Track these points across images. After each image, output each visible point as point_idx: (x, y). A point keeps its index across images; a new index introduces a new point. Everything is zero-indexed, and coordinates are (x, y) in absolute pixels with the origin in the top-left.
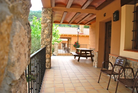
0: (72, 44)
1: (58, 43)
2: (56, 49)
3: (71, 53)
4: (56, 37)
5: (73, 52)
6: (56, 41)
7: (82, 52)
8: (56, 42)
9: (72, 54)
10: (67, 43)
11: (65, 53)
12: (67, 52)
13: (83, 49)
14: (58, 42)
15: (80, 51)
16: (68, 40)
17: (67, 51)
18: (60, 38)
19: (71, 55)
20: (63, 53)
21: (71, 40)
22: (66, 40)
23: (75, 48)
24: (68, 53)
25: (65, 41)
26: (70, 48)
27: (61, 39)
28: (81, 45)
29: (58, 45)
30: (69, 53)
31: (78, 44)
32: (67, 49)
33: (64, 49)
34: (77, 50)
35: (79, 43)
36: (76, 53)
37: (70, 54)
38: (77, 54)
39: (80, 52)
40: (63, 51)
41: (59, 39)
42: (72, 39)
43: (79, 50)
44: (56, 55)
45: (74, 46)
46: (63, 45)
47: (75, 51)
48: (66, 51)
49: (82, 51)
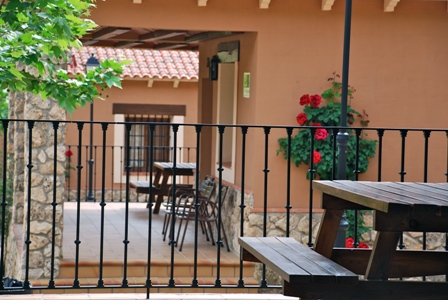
0: (259, 117)
1: (57, 112)
2: (38, 195)
3: (248, 255)
4: (37, 25)
5: (274, 238)
6: (33, 83)
7: (411, 241)
8: (41, 97)
9: (265, 265)
10: (193, 115)
11: (161, 255)
12: (187, 234)
13: (414, 192)
14: (60, 92)
15: (369, 220)
16: (210, 66)
17: (198, 216)
18: (91, 38)
19: (253, 277)
20: (137, 255)
21: (244, 63)
22: (184, 65)
23: (299, 177)
24: (208, 256)
25: (163, 84)
26: (229, 175)
27: (101, 53)
28: (392, 140)
29: (67, 133)
30: (221, 244)
31: (347, 116)
32: (186, 191)
33: (155, 193)
34: (334, 205)
35: (356, 103)
36: (322, 247)
37: (234, 258)
38: (336, 257)
39: (371, 236)
40: (139, 228)
41: (82, 52)
42: (264, 53)
43: (357, 206)
44: (38, 276)
45: (287, 146)
46: (138, 141)
47: (300, 223)
48: (172, 219)
49: (399, 217)
